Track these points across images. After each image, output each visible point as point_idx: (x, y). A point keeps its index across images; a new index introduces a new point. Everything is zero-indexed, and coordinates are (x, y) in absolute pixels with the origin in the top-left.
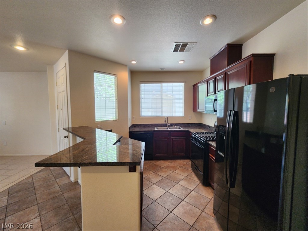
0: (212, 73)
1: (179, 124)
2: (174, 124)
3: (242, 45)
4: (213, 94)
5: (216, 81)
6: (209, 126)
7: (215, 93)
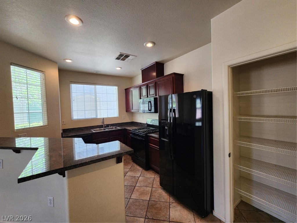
0: (143, 81)
1: (114, 125)
2: (110, 124)
3: (164, 64)
4: (146, 98)
5: (148, 87)
6: (141, 123)
7: (148, 97)
